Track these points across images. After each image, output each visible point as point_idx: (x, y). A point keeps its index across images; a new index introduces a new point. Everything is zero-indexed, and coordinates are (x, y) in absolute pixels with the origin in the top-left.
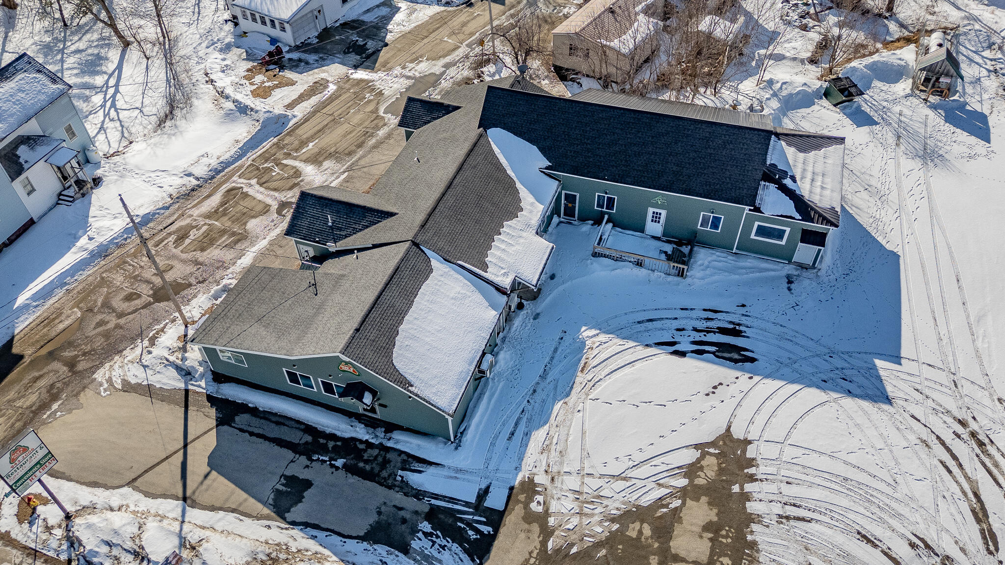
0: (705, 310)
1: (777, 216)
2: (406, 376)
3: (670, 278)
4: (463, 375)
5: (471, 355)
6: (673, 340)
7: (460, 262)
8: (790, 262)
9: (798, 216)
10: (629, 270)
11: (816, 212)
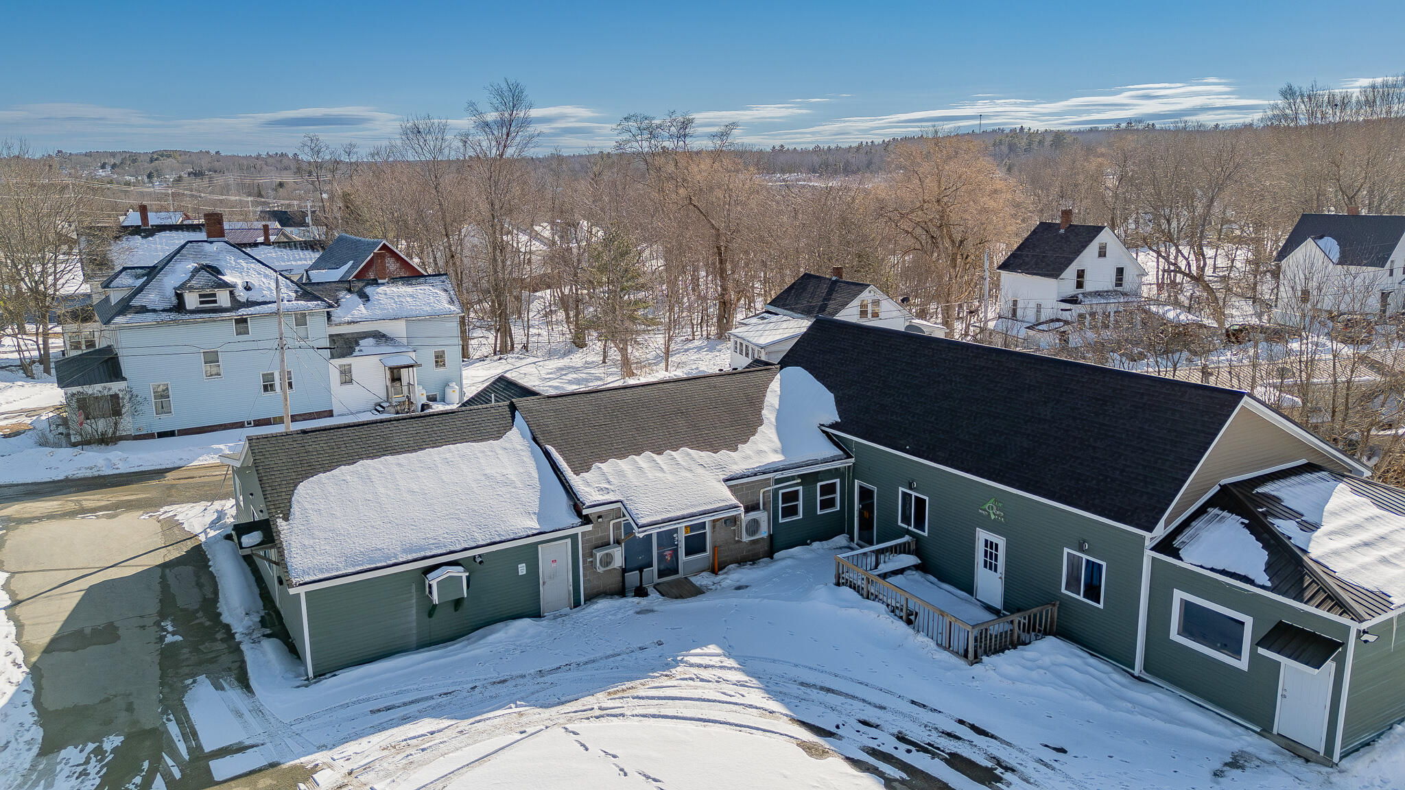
0: (961, 722)
1: (1212, 570)
2: (293, 506)
3: (945, 656)
4: (377, 554)
5: (422, 542)
6: (834, 730)
7: (549, 447)
8: (1266, 730)
9: (1264, 579)
10: (873, 615)
11: (1316, 579)
